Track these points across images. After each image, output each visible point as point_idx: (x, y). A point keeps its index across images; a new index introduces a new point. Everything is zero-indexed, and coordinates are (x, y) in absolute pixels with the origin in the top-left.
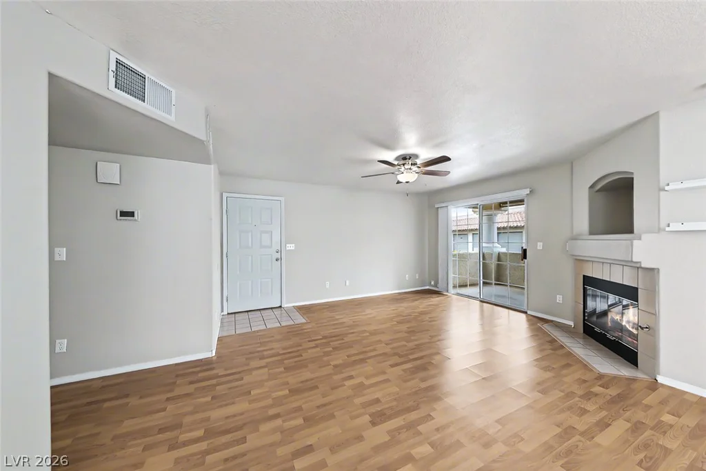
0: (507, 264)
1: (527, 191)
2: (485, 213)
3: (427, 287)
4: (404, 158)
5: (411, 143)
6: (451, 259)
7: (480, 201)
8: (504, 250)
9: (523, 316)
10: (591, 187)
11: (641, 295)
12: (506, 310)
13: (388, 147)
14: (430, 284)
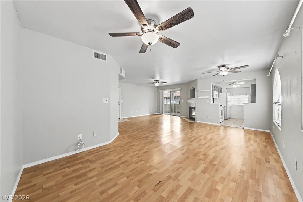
0: (176, 106)
1: (180, 89)
2: (172, 93)
3: (157, 113)
4: (156, 81)
5: (158, 78)
6: (164, 105)
7: (171, 90)
8: (176, 103)
9: (179, 117)
10: (191, 89)
11: (196, 109)
12: (176, 116)
13: (153, 78)
14: (158, 112)
